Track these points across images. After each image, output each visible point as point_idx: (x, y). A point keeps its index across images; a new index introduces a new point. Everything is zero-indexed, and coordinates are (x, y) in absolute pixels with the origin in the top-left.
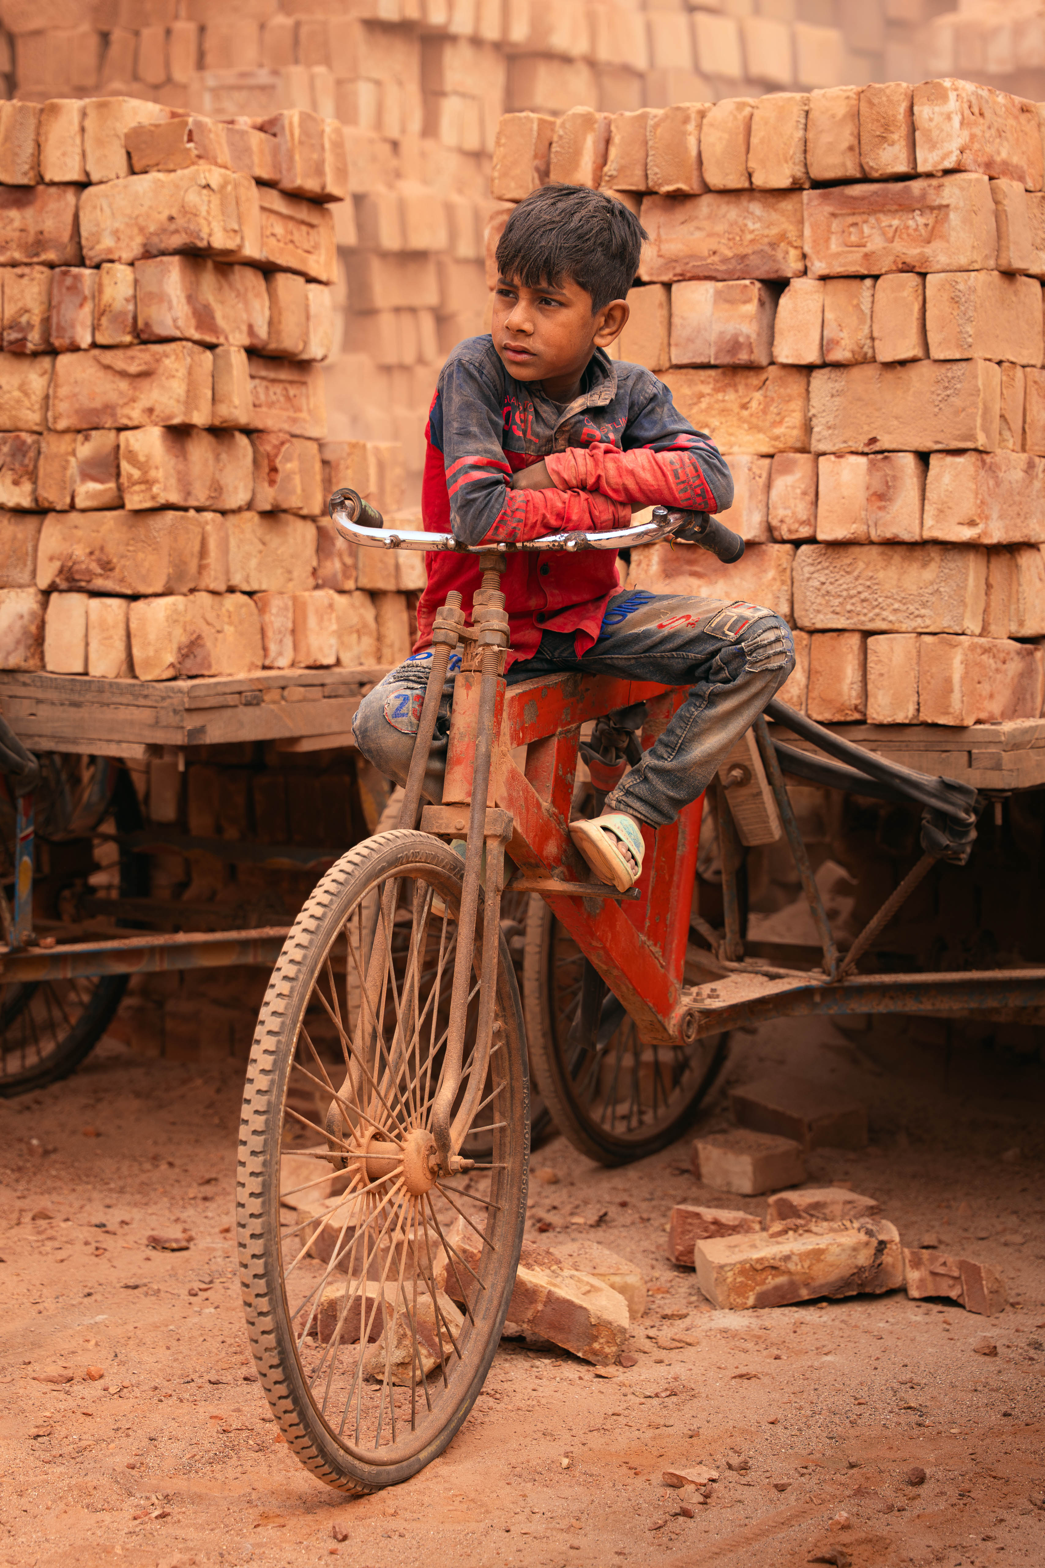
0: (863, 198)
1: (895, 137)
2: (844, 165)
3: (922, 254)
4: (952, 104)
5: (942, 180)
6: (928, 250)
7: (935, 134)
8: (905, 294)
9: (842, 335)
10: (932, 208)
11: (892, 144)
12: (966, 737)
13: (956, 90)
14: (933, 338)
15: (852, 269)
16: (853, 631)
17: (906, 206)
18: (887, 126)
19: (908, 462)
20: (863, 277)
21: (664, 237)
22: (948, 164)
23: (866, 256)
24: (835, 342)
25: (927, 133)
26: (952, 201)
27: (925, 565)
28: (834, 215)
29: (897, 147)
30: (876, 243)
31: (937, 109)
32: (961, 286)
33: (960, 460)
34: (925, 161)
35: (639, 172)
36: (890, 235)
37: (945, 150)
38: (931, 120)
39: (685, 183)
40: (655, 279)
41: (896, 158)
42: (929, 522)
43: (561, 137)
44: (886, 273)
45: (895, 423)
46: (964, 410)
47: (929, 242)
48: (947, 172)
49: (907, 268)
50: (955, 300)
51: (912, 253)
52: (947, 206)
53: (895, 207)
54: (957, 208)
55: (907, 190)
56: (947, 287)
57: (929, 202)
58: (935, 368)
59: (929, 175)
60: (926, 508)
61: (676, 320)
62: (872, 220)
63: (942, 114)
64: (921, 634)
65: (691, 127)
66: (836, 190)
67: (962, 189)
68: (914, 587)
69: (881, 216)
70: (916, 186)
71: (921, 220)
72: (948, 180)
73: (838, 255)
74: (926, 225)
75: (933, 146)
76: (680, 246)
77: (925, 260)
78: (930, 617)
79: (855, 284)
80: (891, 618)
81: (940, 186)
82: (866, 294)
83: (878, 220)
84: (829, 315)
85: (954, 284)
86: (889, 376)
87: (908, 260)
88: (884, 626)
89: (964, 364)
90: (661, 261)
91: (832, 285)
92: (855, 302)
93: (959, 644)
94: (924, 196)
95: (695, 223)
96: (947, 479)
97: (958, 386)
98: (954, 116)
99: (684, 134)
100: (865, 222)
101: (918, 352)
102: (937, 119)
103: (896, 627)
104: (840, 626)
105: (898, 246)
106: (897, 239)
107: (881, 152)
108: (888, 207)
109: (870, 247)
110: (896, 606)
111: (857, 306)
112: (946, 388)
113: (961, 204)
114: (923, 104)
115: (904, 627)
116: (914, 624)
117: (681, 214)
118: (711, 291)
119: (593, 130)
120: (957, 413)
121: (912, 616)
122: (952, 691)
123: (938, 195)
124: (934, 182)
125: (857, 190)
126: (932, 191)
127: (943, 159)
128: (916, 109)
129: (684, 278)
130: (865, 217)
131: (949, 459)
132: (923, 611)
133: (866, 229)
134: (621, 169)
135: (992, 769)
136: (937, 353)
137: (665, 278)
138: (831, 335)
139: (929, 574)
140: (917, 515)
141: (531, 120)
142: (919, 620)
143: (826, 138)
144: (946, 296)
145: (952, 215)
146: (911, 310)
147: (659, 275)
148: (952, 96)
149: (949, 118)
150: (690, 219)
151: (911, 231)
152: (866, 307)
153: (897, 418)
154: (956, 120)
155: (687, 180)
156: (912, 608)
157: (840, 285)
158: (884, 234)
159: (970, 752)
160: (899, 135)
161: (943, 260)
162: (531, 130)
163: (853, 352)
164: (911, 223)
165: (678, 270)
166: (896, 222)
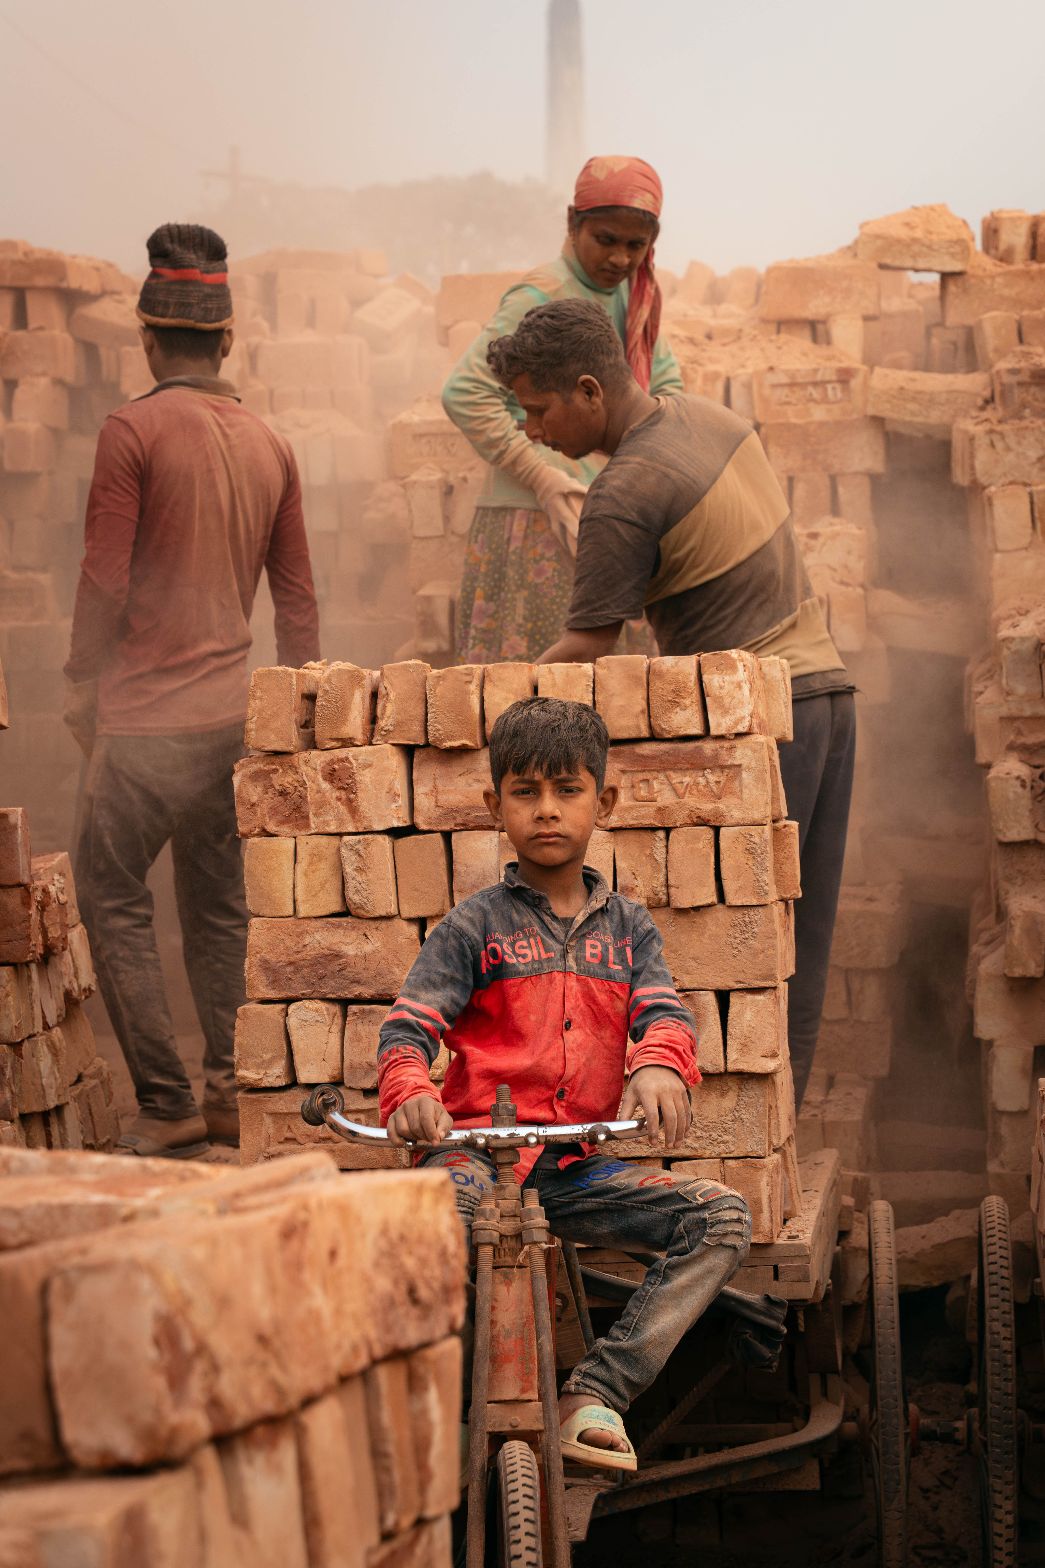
0: (654, 757)
1: (687, 702)
2: (638, 727)
3: (716, 809)
4: (741, 675)
5: (733, 743)
6: (721, 805)
7: (727, 700)
8: (700, 845)
9: (636, 883)
10: (722, 768)
11: (685, 708)
12: (772, 1252)
13: (742, 661)
14: (729, 886)
15: (646, 822)
16: (656, 1158)
17: (698, 765)
18: (679, 691)
19: (710, 1001)
20: (654, 829)
21: (440, 788)
22: (741, 729)
23: (660, 810)
24: (629, 890)
25: (719, 700)
26: (745, 762)
27: (723, 1094)
28: (623, 772)
29: (689, 712)
30: (666, 798)
31: (727, 678)
32: (756, 839)
33: (760, 998)
34: (719, 725)
35: (417, 728)
36: (682, 791)
37: (738, 716)
38: (721, 688)
39: (469, 739)
40: (435, 828)
41: (689, 721)
42: (732, 1055)
43: (326, 692)
44: (681, 826)
45: (693, 963)
46: (763, 951)
47: (720, 798)
48: (739, 735)
49: (702, 822)
50: (750, 852)
51: (707, 807)
52: (740, 766)
53: (688, 766)
54: (749, 768)
55: (699, 750)
56: (741, 839)
57: (721, 762)
58: (730, 913)
59: (721, 737)
60: (729, 1042)
61: (457, 867)
62: (662, 776)
63: (732, 683)
64: (724, 1159)
65: (474, 687)
66: (625, 748)
67: (754, 751)
68: (715, 1116)
69: (671, 773)
70: (708, 747)
71: (712, 778)
72: (738, 743)
73: (629, 809)
74: (718, 782)
75: (726, 712)
76: (459, 797)
77: (719, 814)
78: (734, 1143)
79: (646, 836)
80: (695, 1145)
81: (732, 748)
82: (660, 845)
83: (667, 777)
84: (620, 864)
85: (748, 838)
86: (683, 920)
87: (703, 815)
88: (687, 1152)
89: (760, 910)
90: (439, 811)
91: (621, 837)
92: (648, 852)
93: (765, 1166)
94: (716, 756)
95: (473, 776)
96: (748, 1015)
97: (756, 930)
98: (743, 684)
99: (467, 693)
100: (655, 778)
101: (714, 899)
102: (728, 687)
103: (699, 1153)
104: (643, 1155)
105: (691, 801)
106: (687, 795)
107: (673, 715)
108: (679, 766)
109: (661, 802)
110: (699, 1133)
111: (651, 856)
112: (743, 932)
113: (753, 764)
114: (712, 673)
115: (707, 1153)
116: (717, 1150)
117: (458, 767)
118: (496, 840)
119: (362, 686)
120: (756, 954)
121: (713, 1142)
122: (761, 1211)
123: (730, 756)
124: (726, 744)
125: (647, 749)
126: (724, 752)
127: (736, 723)
128: (705, 678)
129: (466, 827)
130: (655, 774)
131: (749, 997)
132: (726, 1138)
133: (656, 785)
134: (398, 724)
135: (800, 1281)
136: (732, 898)
137: (446, 828)
138: (625, 883)
139: (729, 1102)
140: (722, 1049)
141: (290, 675)
142: (722, 1146)
143: (618, 702)
144: (740, 848)
145: (744, 775)
146: (708, 861)
147: (440, 824)
148: (740, 666)
149: (739, 686)
150: (469, 772)
151: (701, 787)
152: (660, 856)
153: (694, 959)
154: (746, 688)
155: (471, 737)
156: (715, 1135)
157: (631, 836)
158: (674, 790)
159: (776, 1268)
160: (692, 700)
161: (737, 815)
162: (291, 684)
163: (648, 899)
164: (701, 780)
165: (459, 820)
166: (687, 780)
